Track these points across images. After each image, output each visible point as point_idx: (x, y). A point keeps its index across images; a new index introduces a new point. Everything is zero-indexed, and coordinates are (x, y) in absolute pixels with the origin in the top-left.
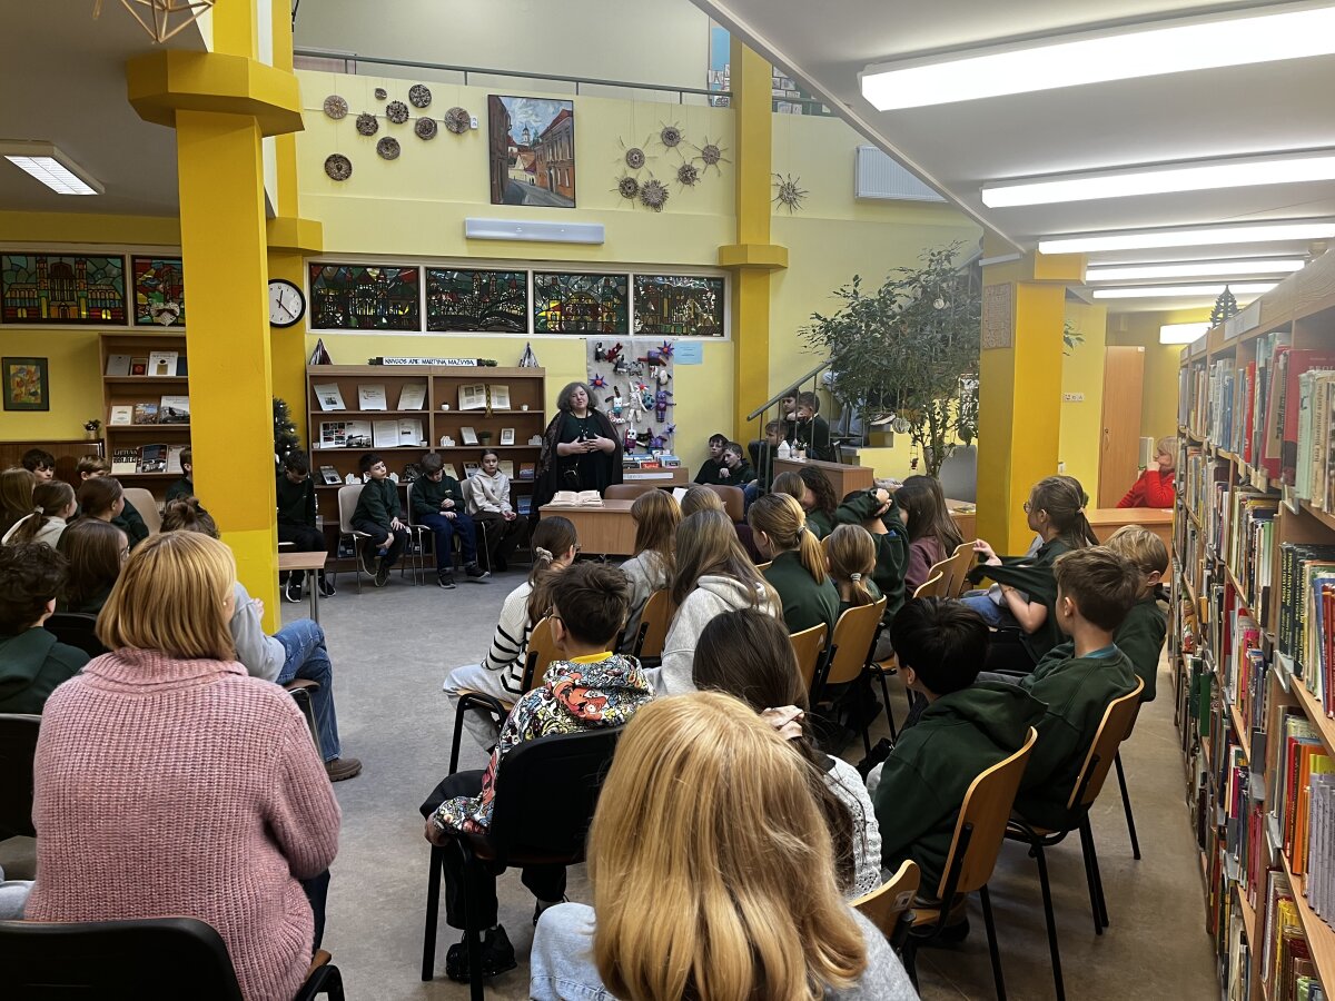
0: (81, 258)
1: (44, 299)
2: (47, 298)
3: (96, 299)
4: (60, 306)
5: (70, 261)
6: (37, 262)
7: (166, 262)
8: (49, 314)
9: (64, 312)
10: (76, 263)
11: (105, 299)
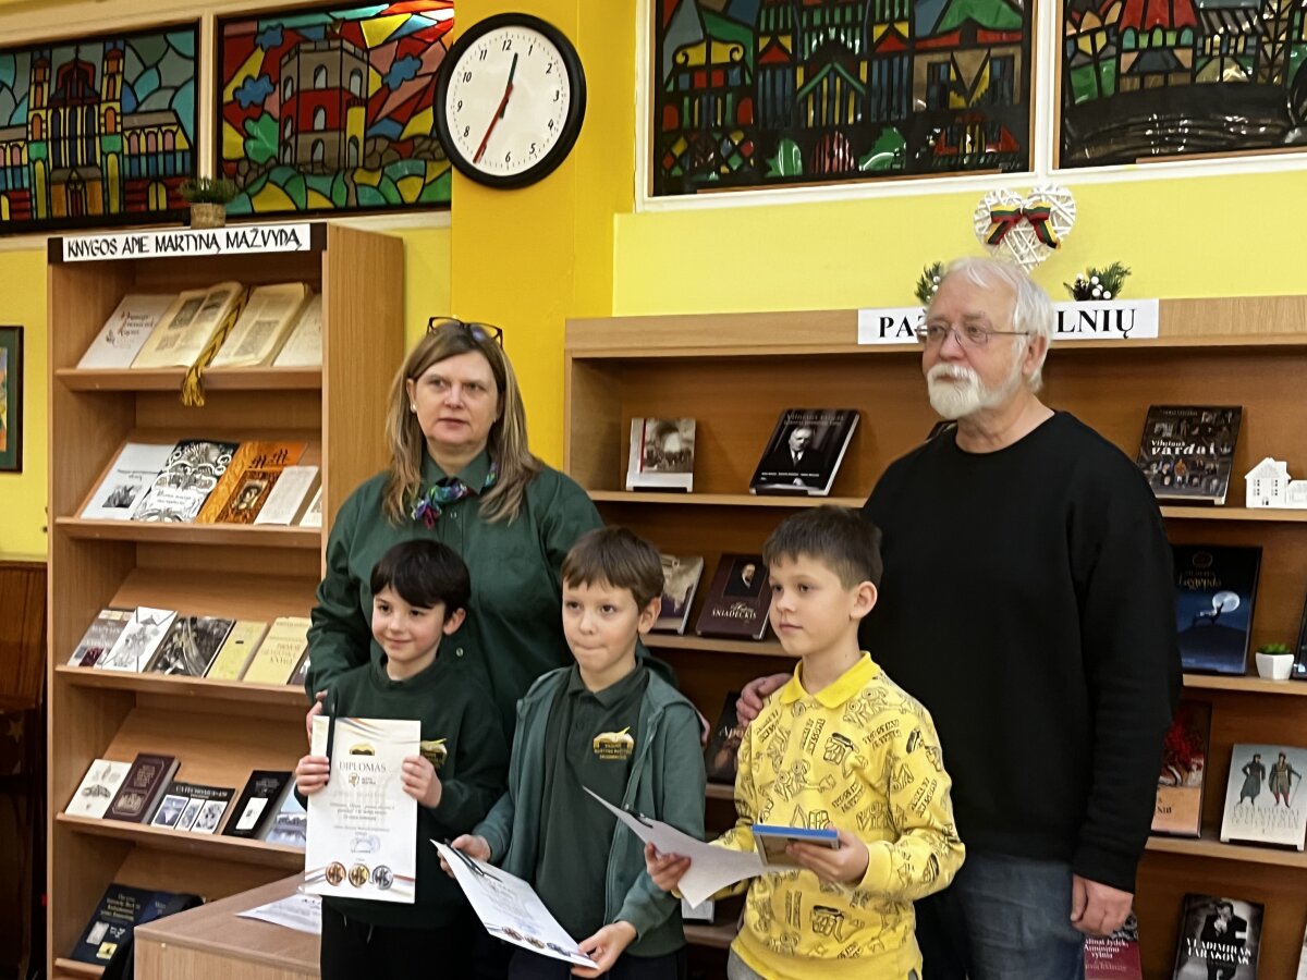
0: (116, 41)
1: (39, 165)
2: (45, 161)
3: (139, 155)
4: (68, 182)
5: (92, 54)
6: (33, 66)
7: (289, 23)
8: (49, 208)
9: (76, 198)
10: (105, 57)
11: (156, 153)
